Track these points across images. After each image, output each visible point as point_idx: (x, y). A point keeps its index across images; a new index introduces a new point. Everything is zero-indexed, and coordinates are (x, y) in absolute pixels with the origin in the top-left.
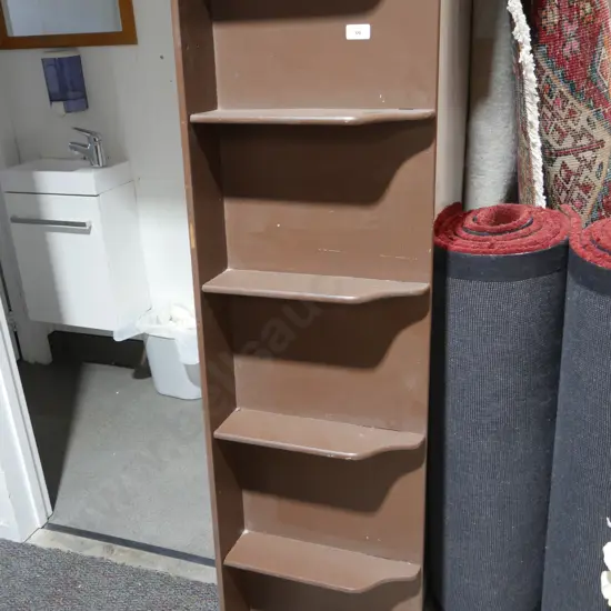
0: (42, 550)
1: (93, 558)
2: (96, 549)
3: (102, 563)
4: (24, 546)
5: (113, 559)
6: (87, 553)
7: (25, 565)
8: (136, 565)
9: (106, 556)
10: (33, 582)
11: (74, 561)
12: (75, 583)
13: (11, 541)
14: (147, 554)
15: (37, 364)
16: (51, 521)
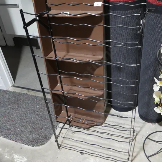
0: (11, 92)
1: (24, 93)
2: (25, 91)
3: (26, 94)
4: (7, 91)
5: (29, 94)
6: (23, 92)
7: (7, 95)
8: (35, 95)
9: (28, 93)
10: (9, 99)
11: (20, 94)
12: (20, 99)
13: (4, 90)
14: (38, 92)
15: (11, 46)
16: (14, 85)
